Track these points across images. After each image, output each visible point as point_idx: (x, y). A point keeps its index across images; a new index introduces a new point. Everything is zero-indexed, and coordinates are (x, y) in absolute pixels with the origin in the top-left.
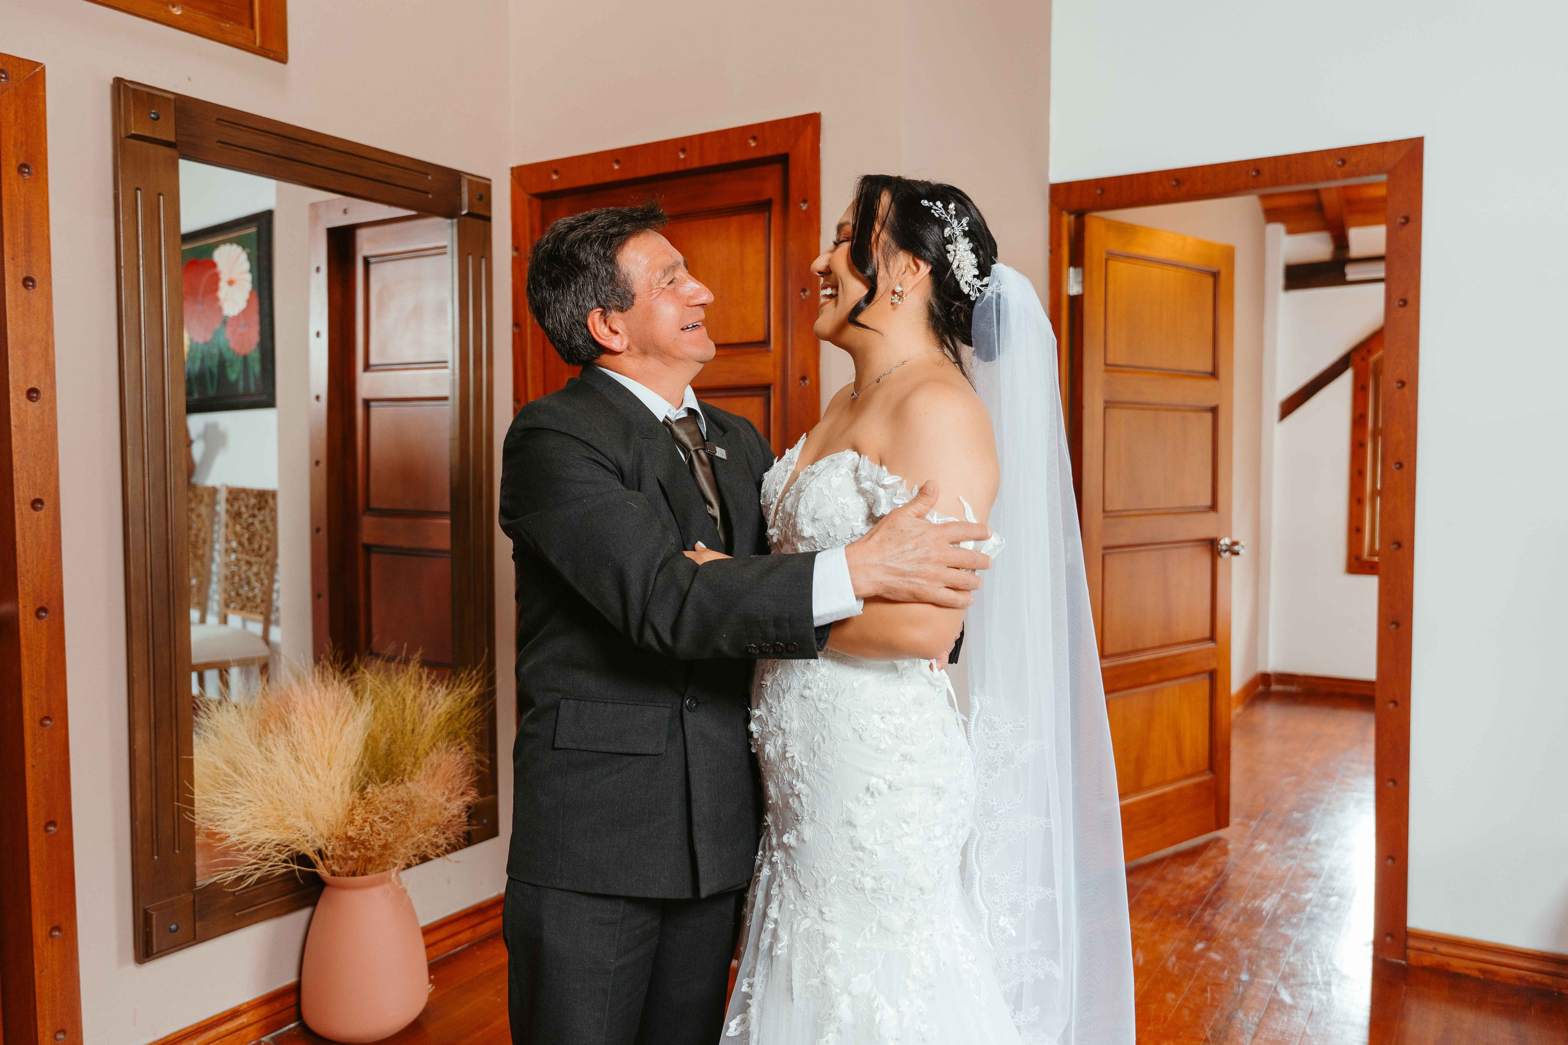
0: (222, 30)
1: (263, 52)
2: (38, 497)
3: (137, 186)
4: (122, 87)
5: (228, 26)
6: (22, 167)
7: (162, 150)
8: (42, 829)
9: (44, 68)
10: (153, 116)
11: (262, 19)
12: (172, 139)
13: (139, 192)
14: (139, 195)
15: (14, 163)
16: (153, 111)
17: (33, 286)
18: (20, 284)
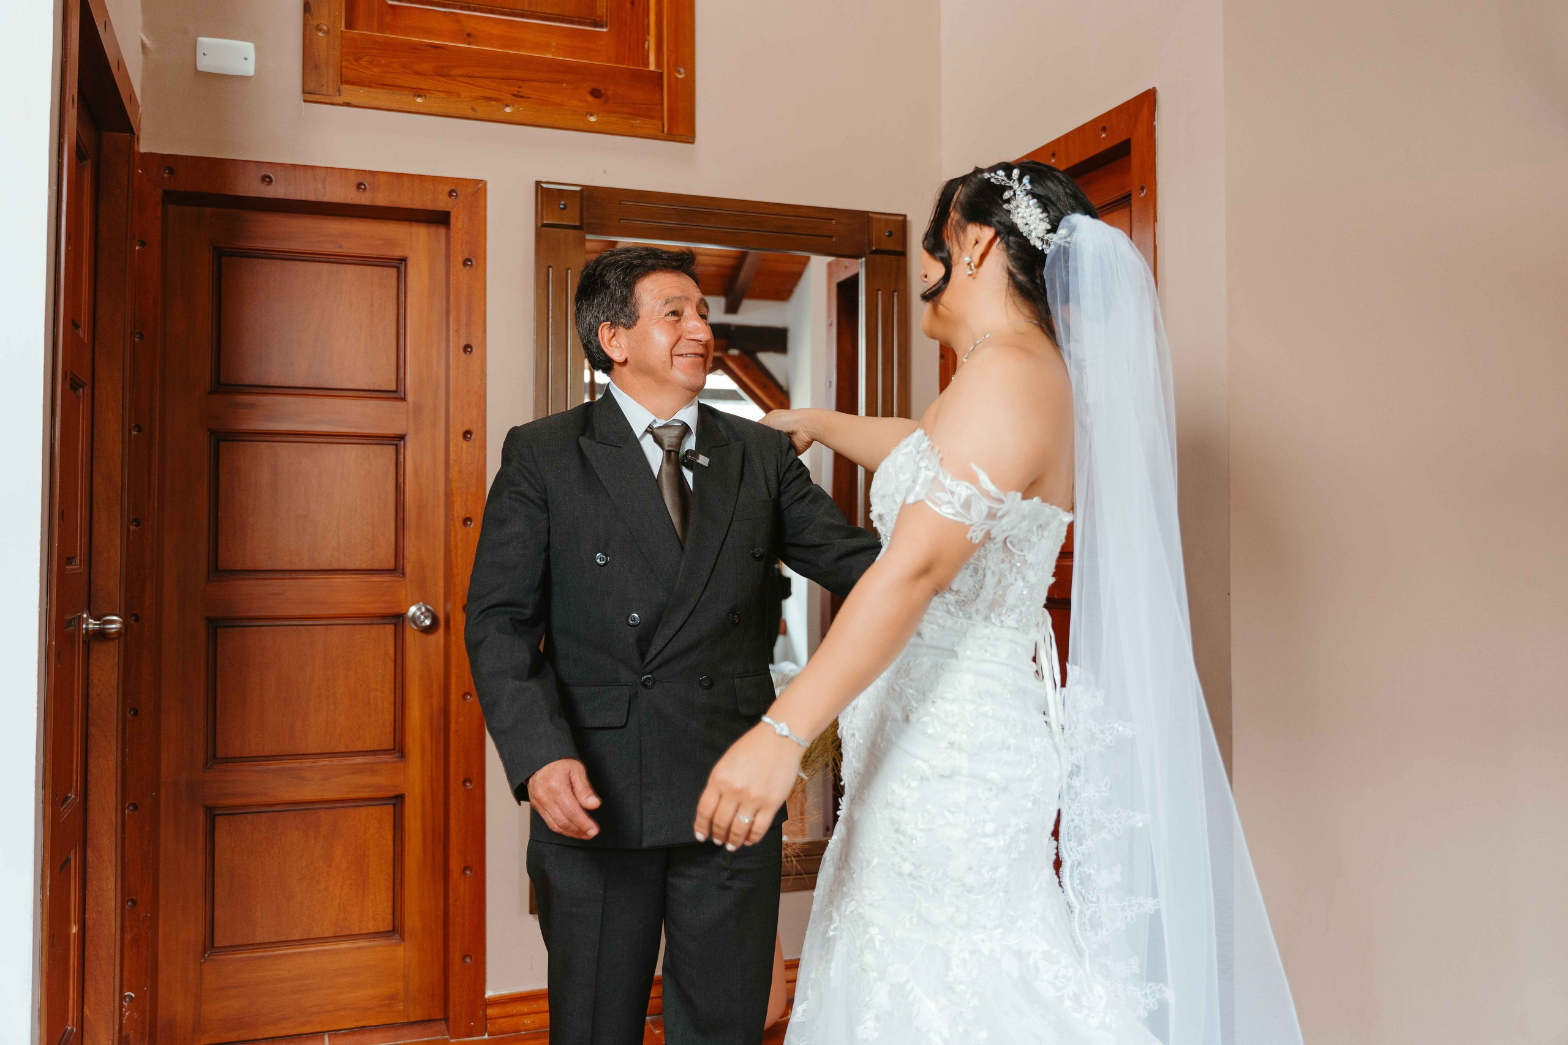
0: (633, 126)
1: (671, 137)
2: (468, 516)
3: (549, 264)
4: (539, 187)
5: (638, 122)
6: (466, 262)
7: (571, 232)
8: (460, 783)
9: (485, 184)
10: (561, 206)
11: (669, 109)
12: (578, 224)
13: (551, 269)
14: (551, 272)
15: (460, 259)
16: (563, 203)
17: (471, 352)
18: (461, 350)
